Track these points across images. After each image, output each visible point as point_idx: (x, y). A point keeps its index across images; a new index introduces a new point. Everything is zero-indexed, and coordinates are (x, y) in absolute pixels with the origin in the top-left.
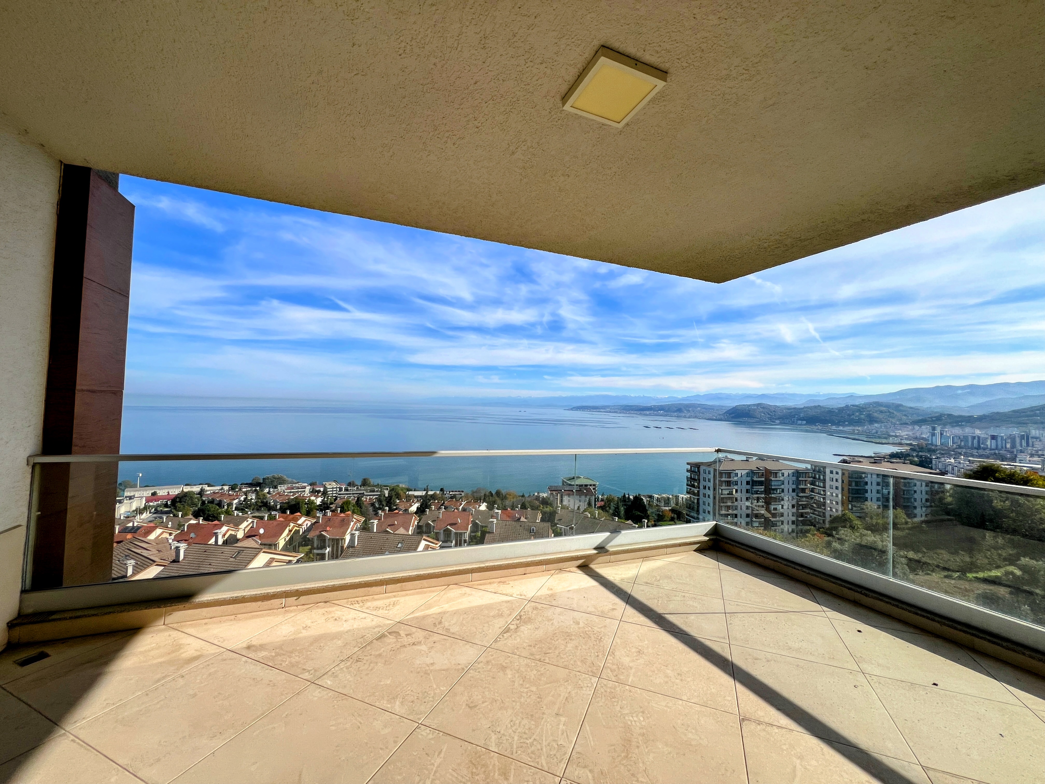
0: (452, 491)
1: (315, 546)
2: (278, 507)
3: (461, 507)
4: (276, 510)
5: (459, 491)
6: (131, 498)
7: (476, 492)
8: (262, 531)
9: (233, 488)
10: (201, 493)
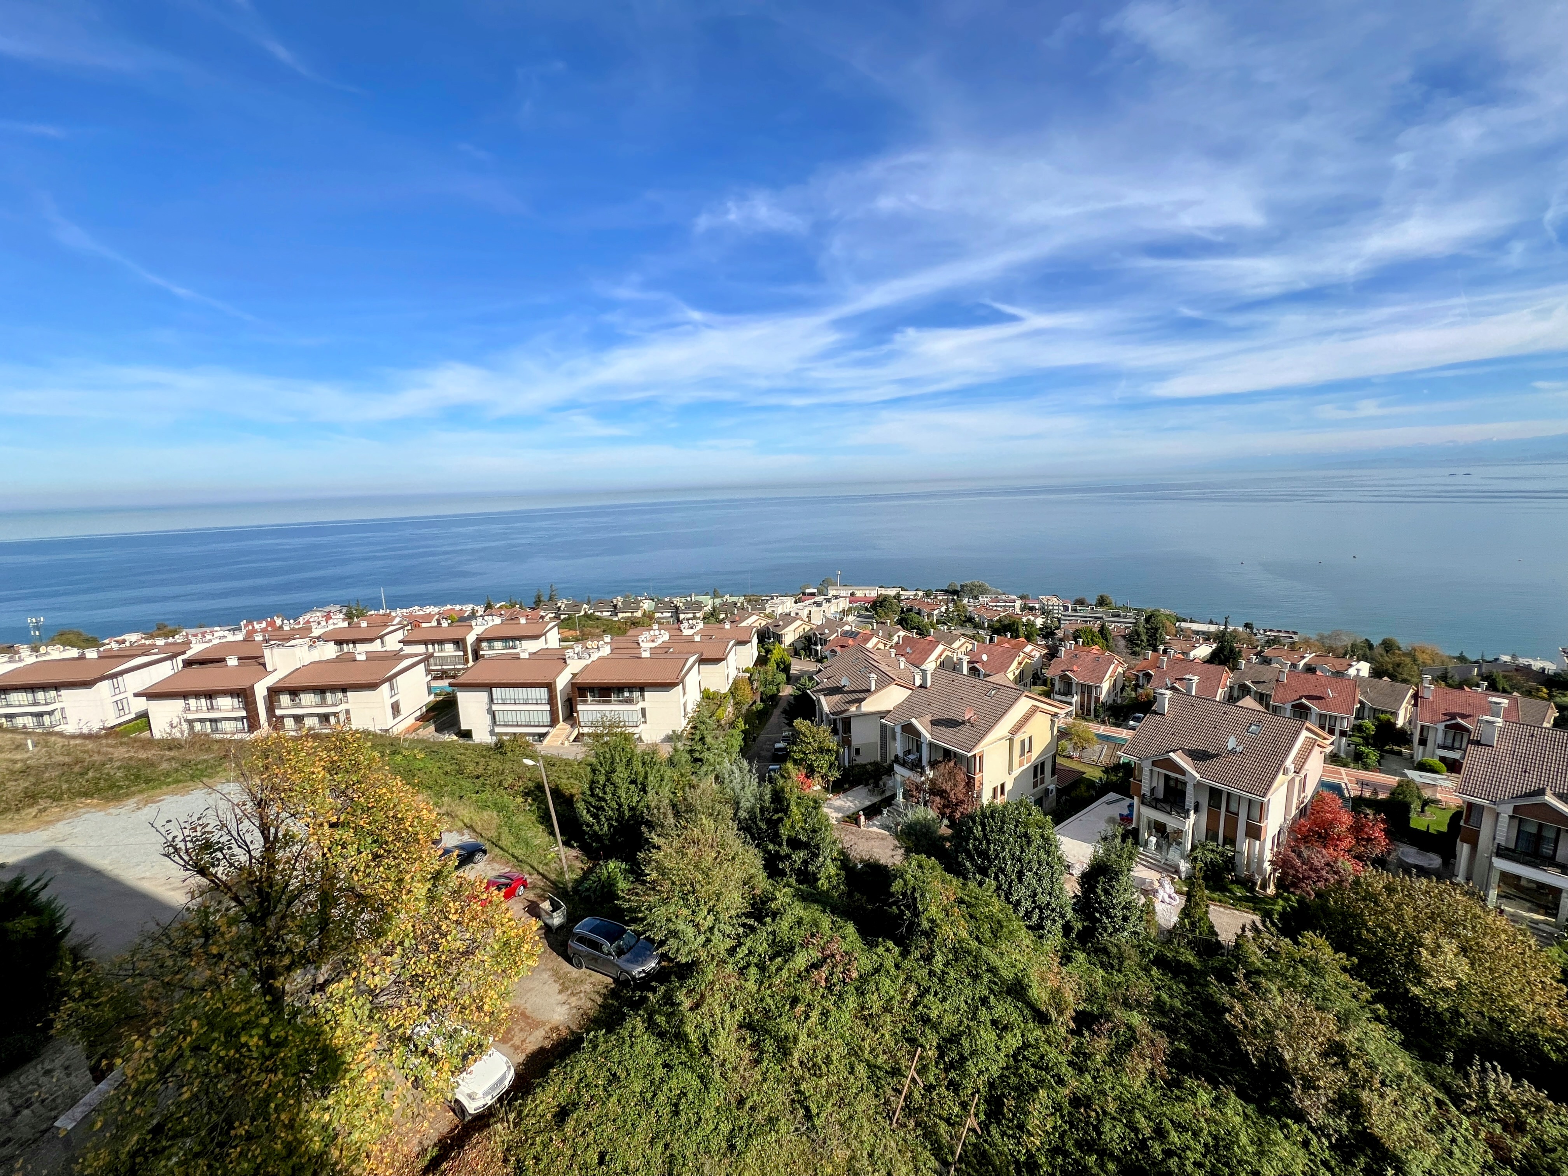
0: (1271, 631)
1: (1056, 689)
2: (986, 625)
3: (1302, 663)
4: (983, 628)
5: (1287, 632)
6: (836, 597)
7: (1330, 637)
8: (985, 657)
9: (928, 594)
10: (898, 597)
